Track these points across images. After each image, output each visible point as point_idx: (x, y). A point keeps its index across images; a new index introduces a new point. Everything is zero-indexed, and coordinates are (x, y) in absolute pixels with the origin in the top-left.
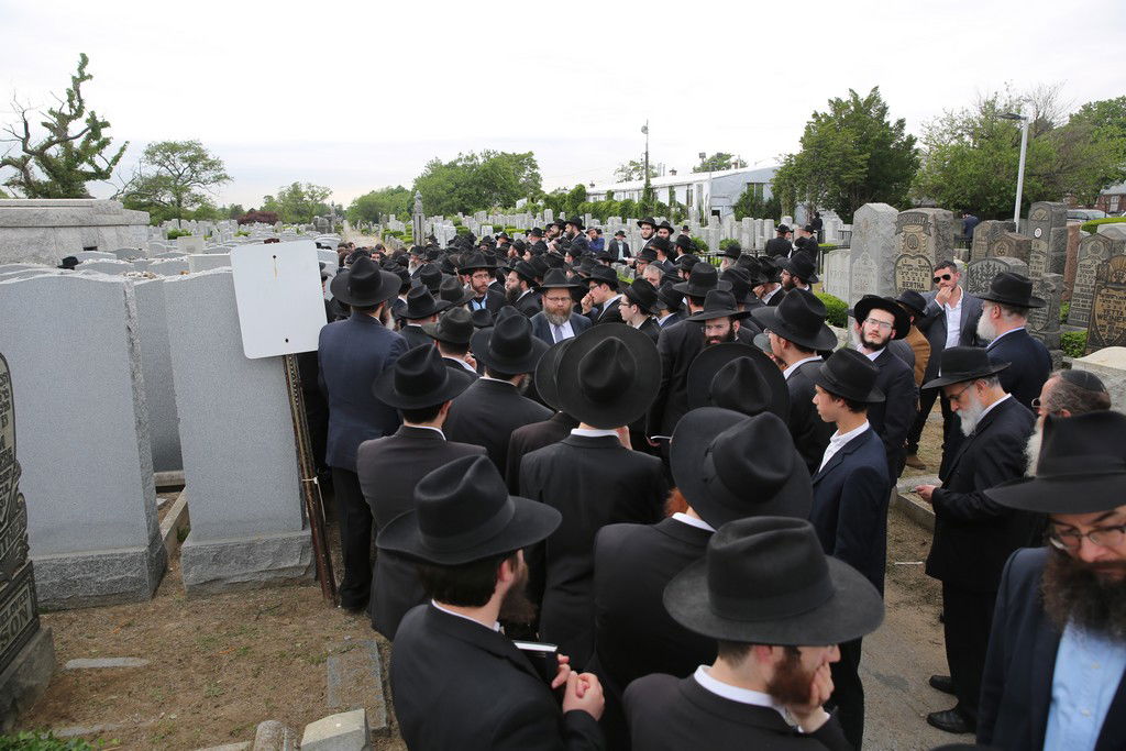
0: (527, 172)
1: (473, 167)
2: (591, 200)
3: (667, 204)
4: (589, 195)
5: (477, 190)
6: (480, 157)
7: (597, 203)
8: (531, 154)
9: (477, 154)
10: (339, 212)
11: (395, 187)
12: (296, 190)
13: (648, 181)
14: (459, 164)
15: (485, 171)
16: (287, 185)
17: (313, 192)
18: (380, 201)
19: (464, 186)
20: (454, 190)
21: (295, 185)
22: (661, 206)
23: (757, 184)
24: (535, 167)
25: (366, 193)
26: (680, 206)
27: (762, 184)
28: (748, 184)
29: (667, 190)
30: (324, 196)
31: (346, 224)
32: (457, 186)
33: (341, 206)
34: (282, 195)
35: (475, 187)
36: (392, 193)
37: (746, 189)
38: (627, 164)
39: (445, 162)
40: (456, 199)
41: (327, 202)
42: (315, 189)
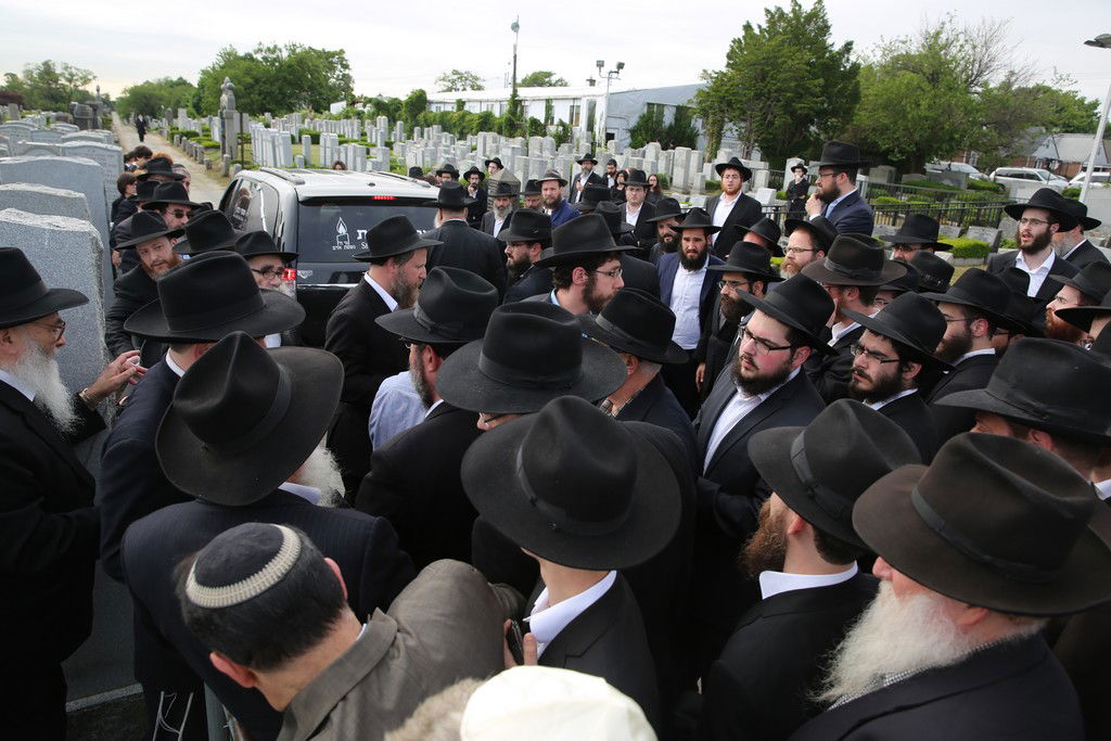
0: (337, 72)
1: (275, 60)
2: (433, 108)
3: (542, 121)
4: (431, 103)
5: (280, 89)
6: (284, 50)
7: (446, 114)
8: (342, 52)
9: (280, 45)
10: (106, 101)
11: (175, 79)
12: (48, 72)
13: (515, 91)
14: (259, 57)
15: (290, 66)
16: (36, 62)
17: (72, 75)
18: (157, 92)
19: (264, 83)
20: (252, 86)
21: (46, 64)
22: (534, 122)
23: (658, 105)
24: (346, 67)
25: (140, 83)
26: (562, 123)
27: (664, 105)
28: (649, 104)
29: (543, 104)
30: (86, 81)
31: (115, 117)
32: (257, 81)
33: (107, 96)
34: (28, 73)
35: (277, 84)
36: (172, 85)
37: (645, 111)
38: (449, 73)
39: (241, 53)
40: (254, 97)
41: (91, 88)
42: (74, 71)
